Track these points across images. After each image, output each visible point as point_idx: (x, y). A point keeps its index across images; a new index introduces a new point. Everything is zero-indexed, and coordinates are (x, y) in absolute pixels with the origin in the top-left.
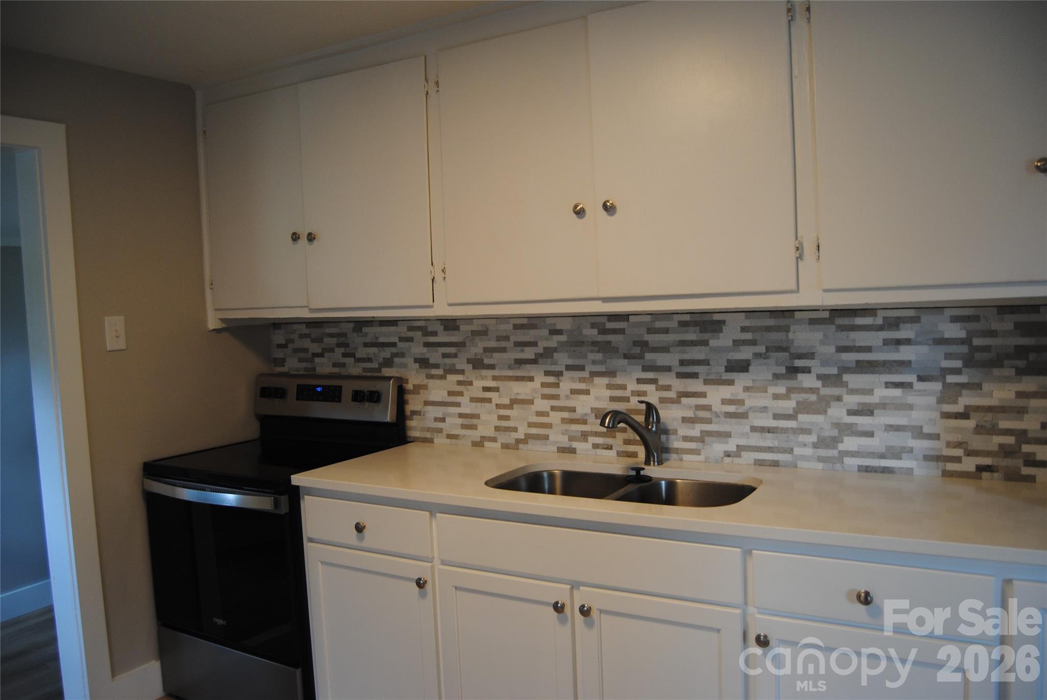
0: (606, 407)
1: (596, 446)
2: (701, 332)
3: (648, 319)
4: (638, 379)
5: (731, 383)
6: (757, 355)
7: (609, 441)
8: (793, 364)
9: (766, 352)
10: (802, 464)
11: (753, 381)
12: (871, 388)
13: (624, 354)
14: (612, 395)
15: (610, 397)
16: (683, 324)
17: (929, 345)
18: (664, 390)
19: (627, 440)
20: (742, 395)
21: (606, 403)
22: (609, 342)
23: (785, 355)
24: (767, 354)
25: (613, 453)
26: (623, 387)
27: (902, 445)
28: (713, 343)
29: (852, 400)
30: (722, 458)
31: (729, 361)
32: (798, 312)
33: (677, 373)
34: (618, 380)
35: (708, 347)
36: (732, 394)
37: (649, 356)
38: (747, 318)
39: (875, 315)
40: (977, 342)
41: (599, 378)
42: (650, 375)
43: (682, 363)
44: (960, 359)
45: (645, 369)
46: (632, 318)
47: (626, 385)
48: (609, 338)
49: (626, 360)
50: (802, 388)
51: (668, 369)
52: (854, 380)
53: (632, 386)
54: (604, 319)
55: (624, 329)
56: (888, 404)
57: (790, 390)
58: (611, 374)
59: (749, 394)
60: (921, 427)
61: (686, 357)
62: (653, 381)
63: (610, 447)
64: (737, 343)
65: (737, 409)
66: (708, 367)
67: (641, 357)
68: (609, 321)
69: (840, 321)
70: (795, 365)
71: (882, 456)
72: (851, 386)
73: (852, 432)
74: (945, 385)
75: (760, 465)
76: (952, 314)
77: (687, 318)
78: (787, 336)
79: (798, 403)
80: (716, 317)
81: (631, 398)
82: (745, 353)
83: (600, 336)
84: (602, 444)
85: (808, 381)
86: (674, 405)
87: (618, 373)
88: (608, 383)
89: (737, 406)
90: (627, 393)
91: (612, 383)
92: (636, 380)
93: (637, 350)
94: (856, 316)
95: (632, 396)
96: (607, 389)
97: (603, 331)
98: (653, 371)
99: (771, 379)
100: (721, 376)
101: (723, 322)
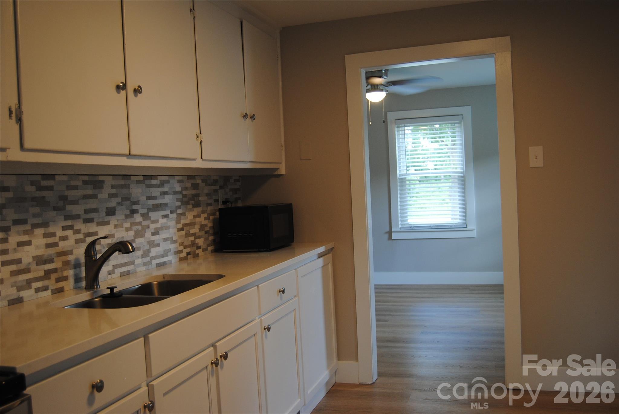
0: (43, 253)
1: (37, 290)
2: (94, 189)
3: (65, 178)
4: (63, 227)
5: (108, 223)
6: (119, 204)
7: (46, 283)
8: (132, 208)
9: (122, 201)
10: (139, 269)
11: (118, 220)
12: (158, 219)
13: (54, 207)
14: (48, 243)
15: (46, 244)
16: (85, 183)
17: (172, 194)
18: (77, 234)
19: (57, 278)
20: (114, 231)
21: (43, 250)
22: (44, 197)
23: (128, 203)
24: (122, 202)
25: (48, 293)
26: (53, 235)
27: (168, 248)
28: (100, 196)
29: (153, 226)
30: (107, 277)
31: (107, 208)
32: (133, 176)
33: (83, 219)
34: (51, 230)
35: (97, 199)
36: (109, 231)
37: (69, 207)
38: (113, 179)
39: (157, 179)
40: (184, 192)
41: (38, 229)
42: (69, 223)
43: (87, 211)
44: (179, 201)
45: (67, 218)
46: (57, 177)
47: (56, 232)
48: (45, 193)
49: (55, 212)
50: (136, 222)
51: (77, 217)
52: (154, 215)
53: (60, 233)
54: (39, 178)
55: (52, 187)
56: (163, 227)
57: (132, 224)
58: (45, 225)
59: (117, 229)
60: (172, 237)
61: (88, 207)
62: (71, 227)
63: (46, 288)
64: (111, 196)
65: (112, 241)
66: (98, 213)
67: (63, 209)
68: (43, 179)
69: (147, 182)
70: (133, 209)
71: (163, 256)
72: (152, 219)
73: (154, 245)
74: (177, 214)
75: (123, 276)
76: (178, 179)
77: (86, 178)
78: (129, 191)
79: (135, 232)
80: (101, 178)
81: (59, 243)
82: (113, 203)
83: (38, 192)
84: (42, 287)
85: (138, 218)
86: (83, 243)
87: (50, 223)
88: (44, 232)
89: (112, 239)
90: (56, 239)
91: (47, 232)
92: (61, 227)
93: (61, 203)
94: (151, 179)
95: (60, 241)
96: (44, 238)
97: (40, 188)
98: (71, 220)
99: (124, 218)
100: (104, 219)
101: (103, 182)
